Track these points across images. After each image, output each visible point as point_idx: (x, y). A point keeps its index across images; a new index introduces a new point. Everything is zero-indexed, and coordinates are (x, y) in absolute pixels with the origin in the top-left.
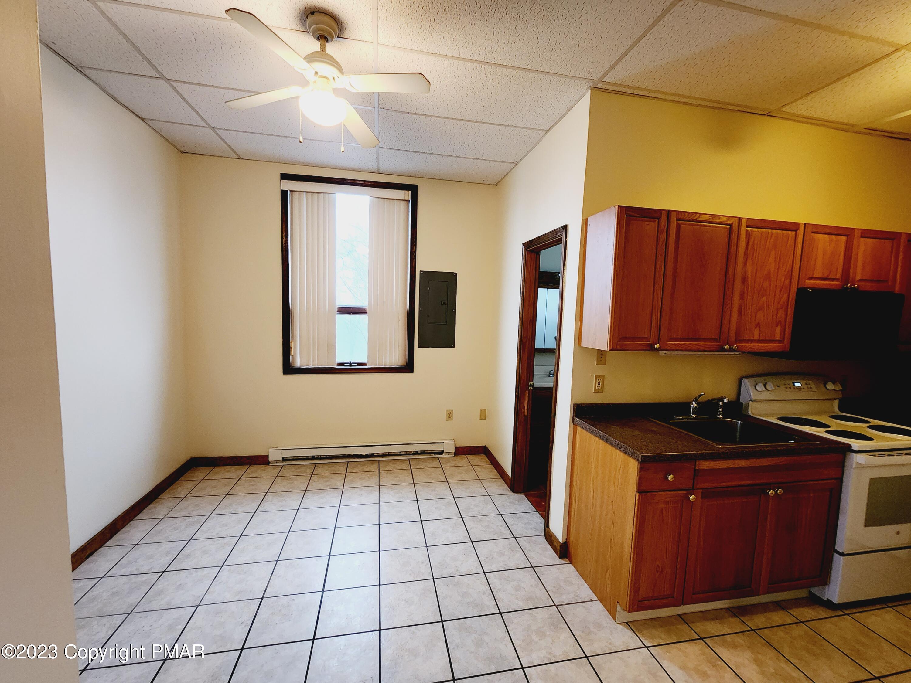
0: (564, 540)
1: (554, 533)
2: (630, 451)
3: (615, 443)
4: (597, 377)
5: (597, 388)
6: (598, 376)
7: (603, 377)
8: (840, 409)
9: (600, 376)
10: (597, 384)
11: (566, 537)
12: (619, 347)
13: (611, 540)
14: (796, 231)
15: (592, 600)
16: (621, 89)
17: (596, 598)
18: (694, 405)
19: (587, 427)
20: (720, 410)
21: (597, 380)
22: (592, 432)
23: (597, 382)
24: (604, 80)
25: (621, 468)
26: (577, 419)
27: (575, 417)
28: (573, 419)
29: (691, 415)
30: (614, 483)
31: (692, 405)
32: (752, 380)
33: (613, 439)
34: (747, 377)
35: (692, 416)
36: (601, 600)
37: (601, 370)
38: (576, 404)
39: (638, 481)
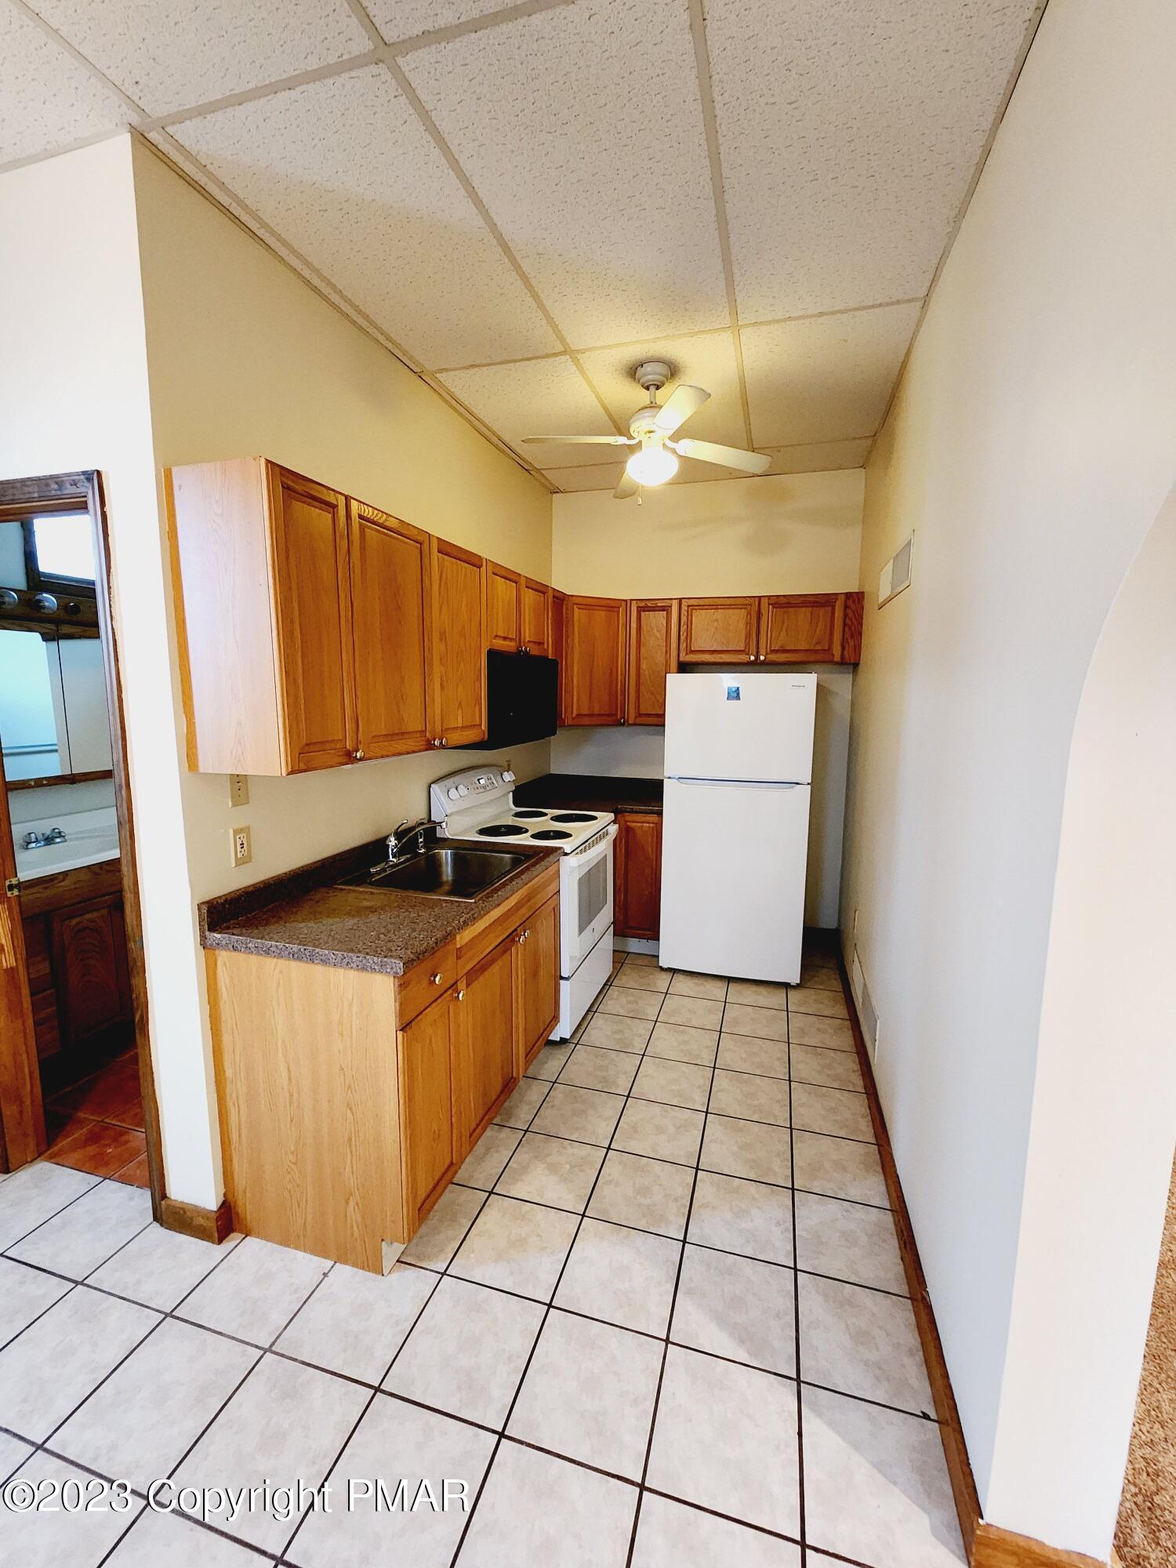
0: (221, 1199)
1: (186, 1201)
2: (374, 962)
3: (334, 957)
4: (236, 832)
5: (239, 855)
6: (237, 830)
7: (246, 830)
8: (516, 804)
9: (241, 831)
10: (239, 847)
11: (223, 1191)
12: (302, 766)
13: (350, 1140)
14: (479, 568)
15: (325, 1275)
16: (203, 180)
17: (330, 1263)
18: (392, 842)
19: (250, 945)
20: (421, 840)
21: (238, 839)
22: (267, 952)
23: (239, 842)
24: (170, 130)
25: (355, 1001)
26: (215, 935)
27: (207, 933)
28: (203, 937)
29: (391, 859)
30: (341, 1034)
31: (390, 843)
32: (442, 784)
33: (327, 952)
34: (434, 782)
35: (391, 861)
36: (340, 1259)
37: (242, 817)
38: (204, 903)
39: (398, 1011)
